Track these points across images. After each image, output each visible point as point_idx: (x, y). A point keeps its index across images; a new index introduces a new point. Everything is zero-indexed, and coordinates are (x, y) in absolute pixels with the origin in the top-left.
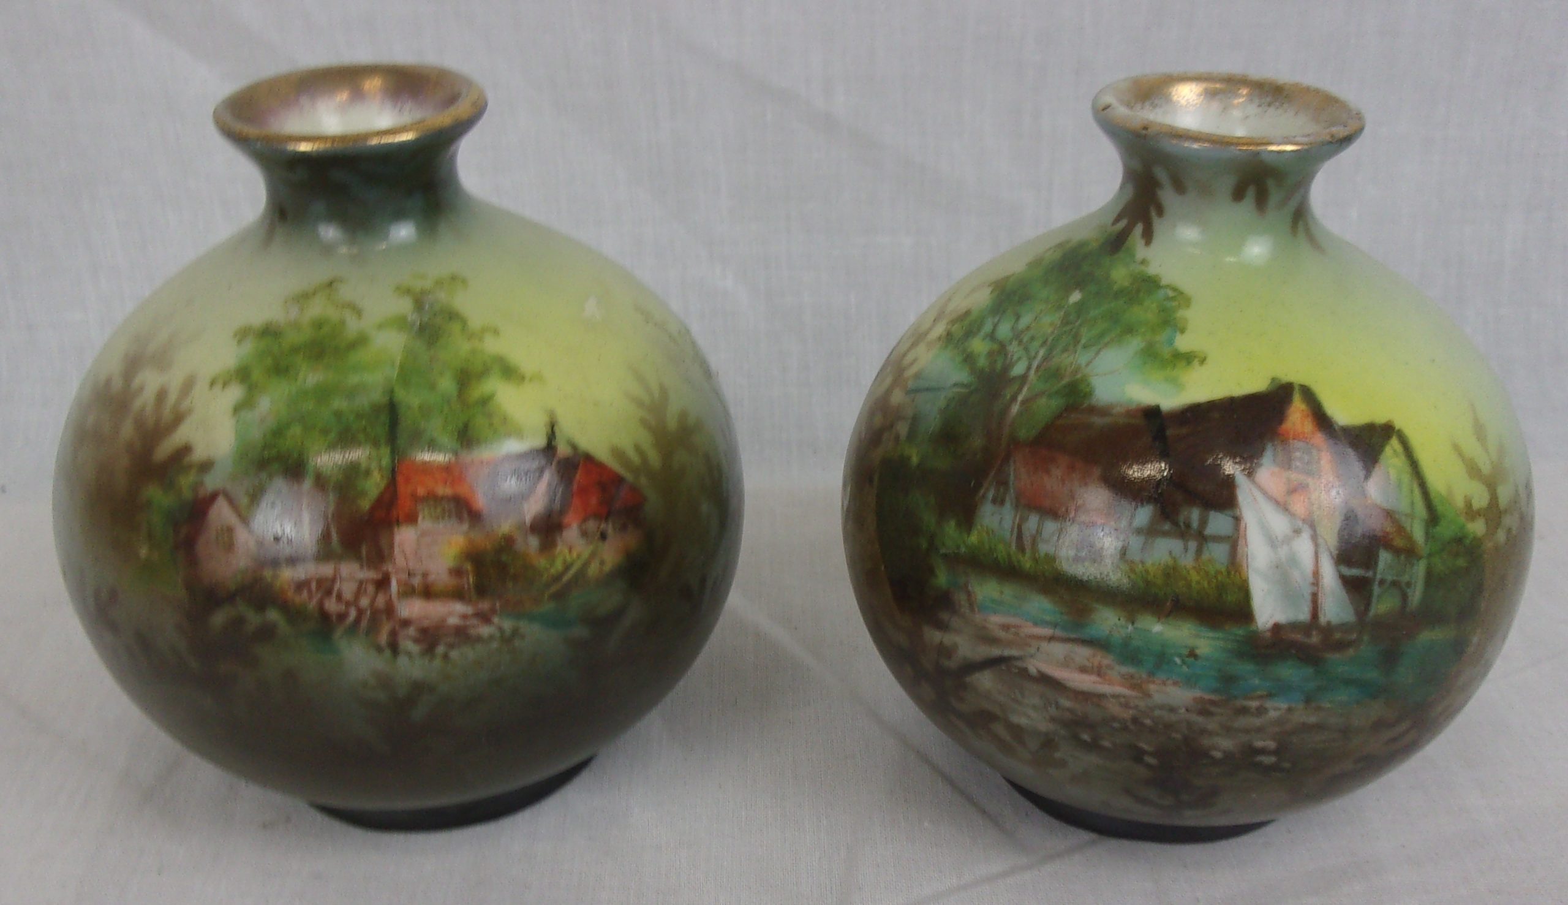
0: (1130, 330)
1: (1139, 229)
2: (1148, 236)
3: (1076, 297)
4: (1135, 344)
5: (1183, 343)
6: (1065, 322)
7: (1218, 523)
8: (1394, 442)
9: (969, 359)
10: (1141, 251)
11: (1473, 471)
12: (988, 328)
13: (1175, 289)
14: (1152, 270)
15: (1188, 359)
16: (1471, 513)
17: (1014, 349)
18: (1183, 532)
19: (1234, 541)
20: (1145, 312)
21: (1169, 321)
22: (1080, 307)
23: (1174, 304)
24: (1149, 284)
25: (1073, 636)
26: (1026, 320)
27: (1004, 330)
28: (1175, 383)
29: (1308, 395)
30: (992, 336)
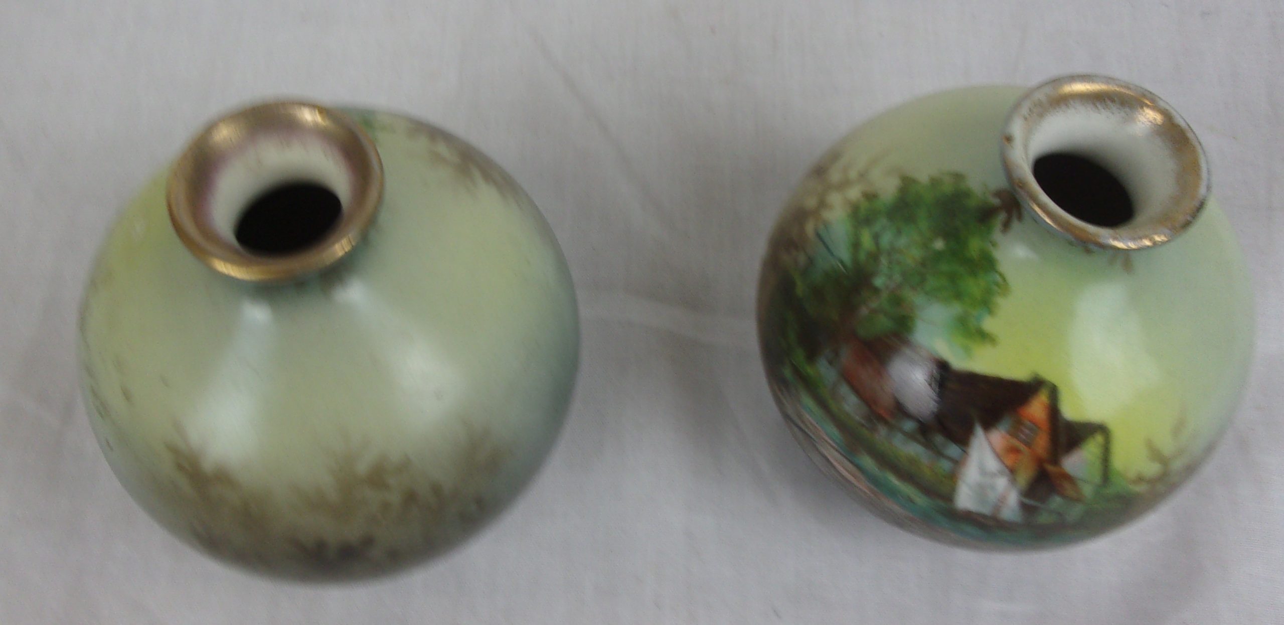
0: (958, 296)
1: (1002, 216)
2: (1006, 226)
3: (939, 244)
4: (956, 308)
5: (989, 324)
6: (923, 264)
7: (953, 450)
8: (1099, 438)
9: (856, 245)
10: (997, 235)
11: (1156, 455)
12: (877, 227)
13: (1004, 279)
14: (997, 254)
15: (984, 337)
16: (1140, 479)
17: (884, 261)
18: (928, 444)
19: (958, 463)
20: (973, 286)
21: (986, 304)
22: (938, 256)
23: (995, 288)
24: (987, 264)
25: (845, 454)
26: (902, 242)
27: (886, 239)
28: (967, 351)
29: (1054, 392)
30: (876, 237)
